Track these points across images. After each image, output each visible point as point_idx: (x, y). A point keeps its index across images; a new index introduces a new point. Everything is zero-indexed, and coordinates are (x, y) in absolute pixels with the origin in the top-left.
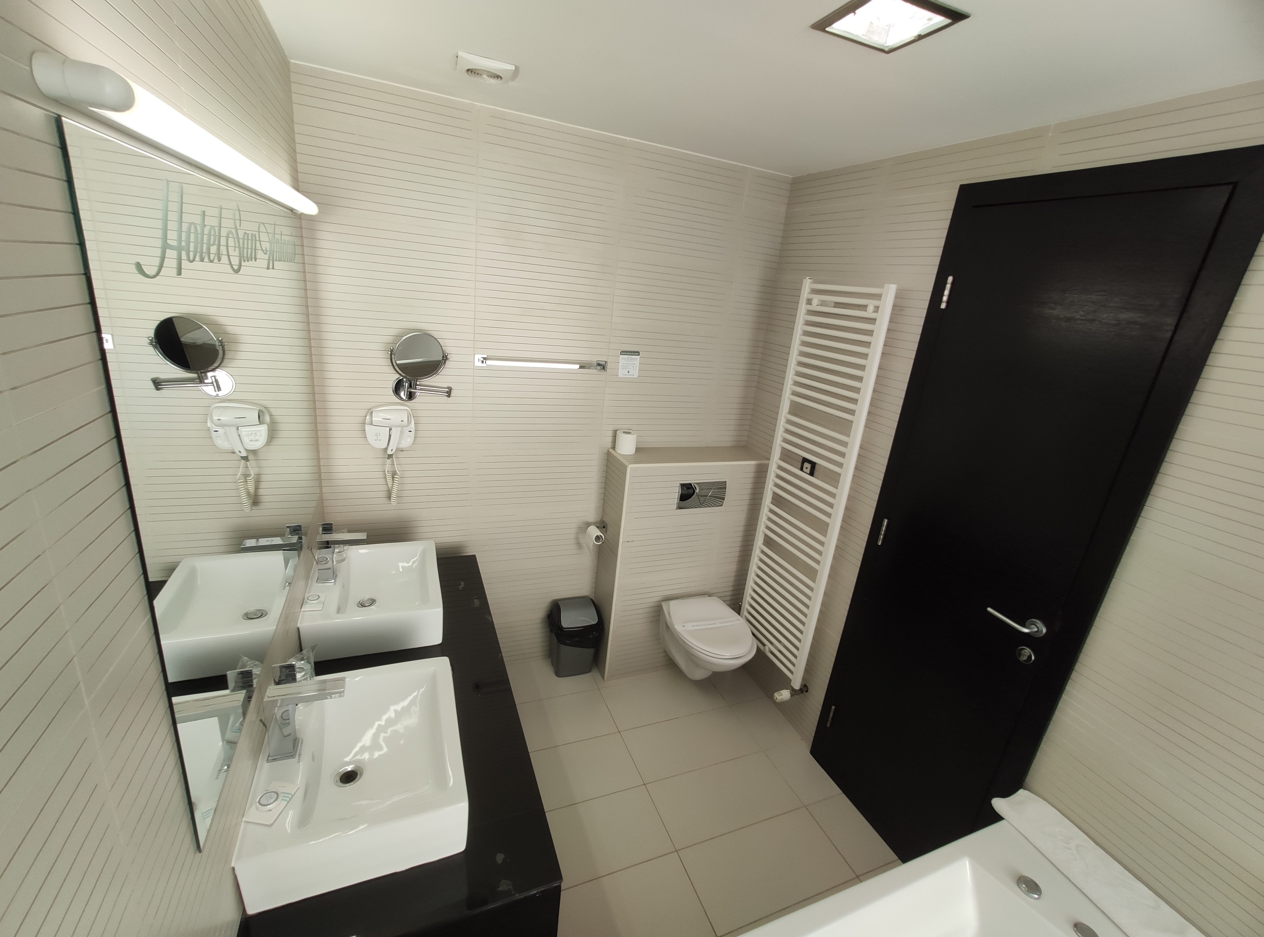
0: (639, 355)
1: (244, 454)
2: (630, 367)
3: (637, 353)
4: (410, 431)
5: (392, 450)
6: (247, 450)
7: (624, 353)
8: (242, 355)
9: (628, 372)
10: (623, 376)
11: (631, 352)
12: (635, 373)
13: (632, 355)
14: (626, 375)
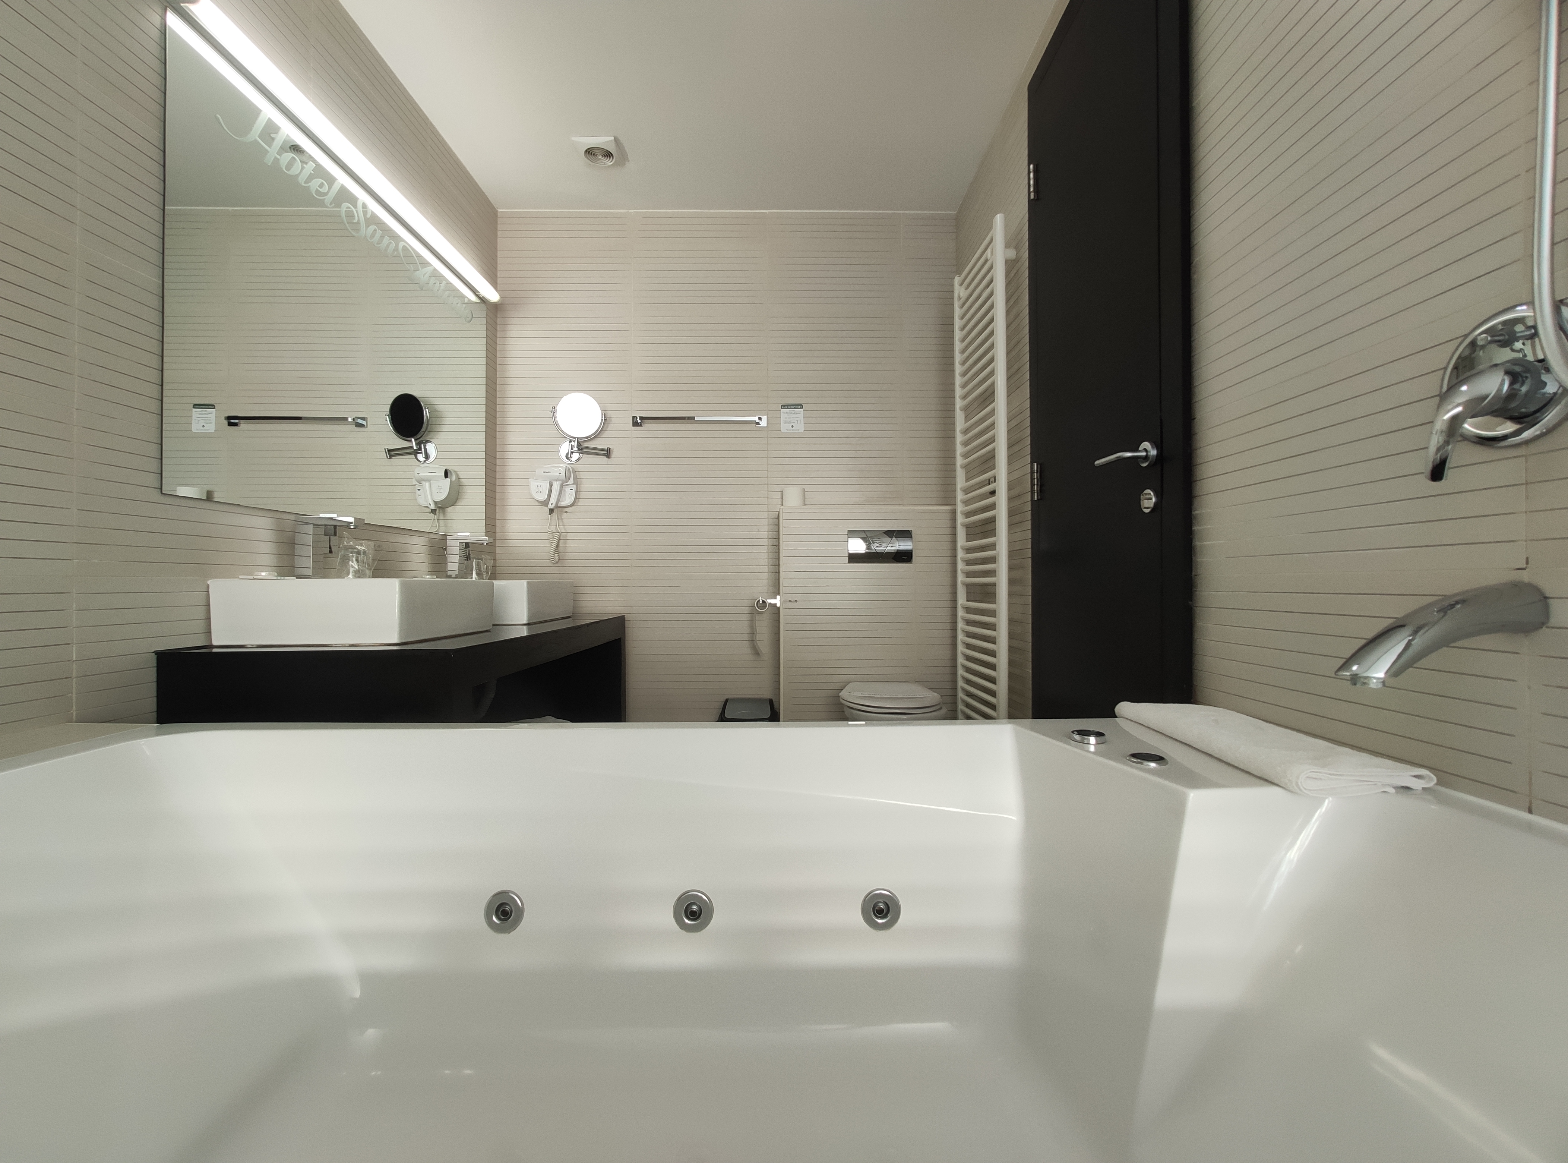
0: (802, 408)
1: (433, 506)
2: (794, 421)
3: (800, 406)
4: (571, 489)
5: (552, 504)
6: (436, 503)
7: (785, 406)
8: (445, 428)
9: (792, 426)
10: (786, 431)
11: (793, 405)
12: (800, 427)
13: (795, 408)
14: (789, 430)
